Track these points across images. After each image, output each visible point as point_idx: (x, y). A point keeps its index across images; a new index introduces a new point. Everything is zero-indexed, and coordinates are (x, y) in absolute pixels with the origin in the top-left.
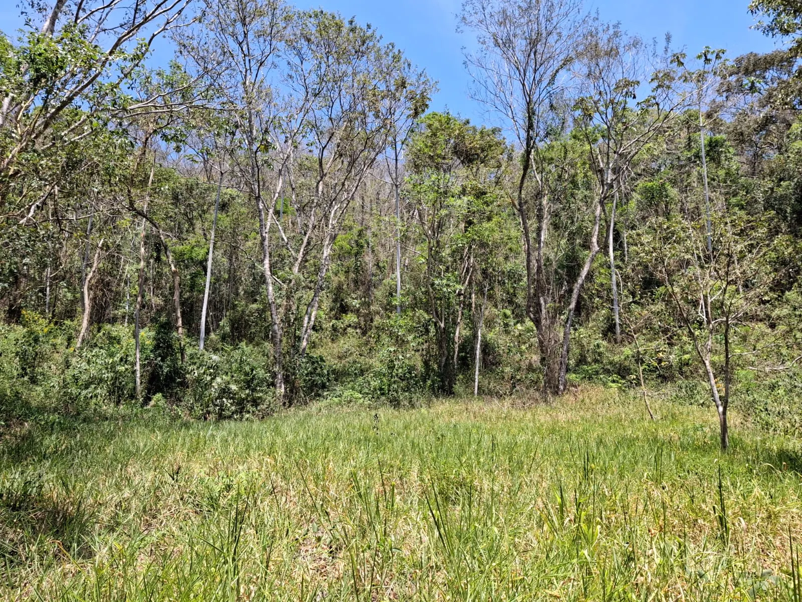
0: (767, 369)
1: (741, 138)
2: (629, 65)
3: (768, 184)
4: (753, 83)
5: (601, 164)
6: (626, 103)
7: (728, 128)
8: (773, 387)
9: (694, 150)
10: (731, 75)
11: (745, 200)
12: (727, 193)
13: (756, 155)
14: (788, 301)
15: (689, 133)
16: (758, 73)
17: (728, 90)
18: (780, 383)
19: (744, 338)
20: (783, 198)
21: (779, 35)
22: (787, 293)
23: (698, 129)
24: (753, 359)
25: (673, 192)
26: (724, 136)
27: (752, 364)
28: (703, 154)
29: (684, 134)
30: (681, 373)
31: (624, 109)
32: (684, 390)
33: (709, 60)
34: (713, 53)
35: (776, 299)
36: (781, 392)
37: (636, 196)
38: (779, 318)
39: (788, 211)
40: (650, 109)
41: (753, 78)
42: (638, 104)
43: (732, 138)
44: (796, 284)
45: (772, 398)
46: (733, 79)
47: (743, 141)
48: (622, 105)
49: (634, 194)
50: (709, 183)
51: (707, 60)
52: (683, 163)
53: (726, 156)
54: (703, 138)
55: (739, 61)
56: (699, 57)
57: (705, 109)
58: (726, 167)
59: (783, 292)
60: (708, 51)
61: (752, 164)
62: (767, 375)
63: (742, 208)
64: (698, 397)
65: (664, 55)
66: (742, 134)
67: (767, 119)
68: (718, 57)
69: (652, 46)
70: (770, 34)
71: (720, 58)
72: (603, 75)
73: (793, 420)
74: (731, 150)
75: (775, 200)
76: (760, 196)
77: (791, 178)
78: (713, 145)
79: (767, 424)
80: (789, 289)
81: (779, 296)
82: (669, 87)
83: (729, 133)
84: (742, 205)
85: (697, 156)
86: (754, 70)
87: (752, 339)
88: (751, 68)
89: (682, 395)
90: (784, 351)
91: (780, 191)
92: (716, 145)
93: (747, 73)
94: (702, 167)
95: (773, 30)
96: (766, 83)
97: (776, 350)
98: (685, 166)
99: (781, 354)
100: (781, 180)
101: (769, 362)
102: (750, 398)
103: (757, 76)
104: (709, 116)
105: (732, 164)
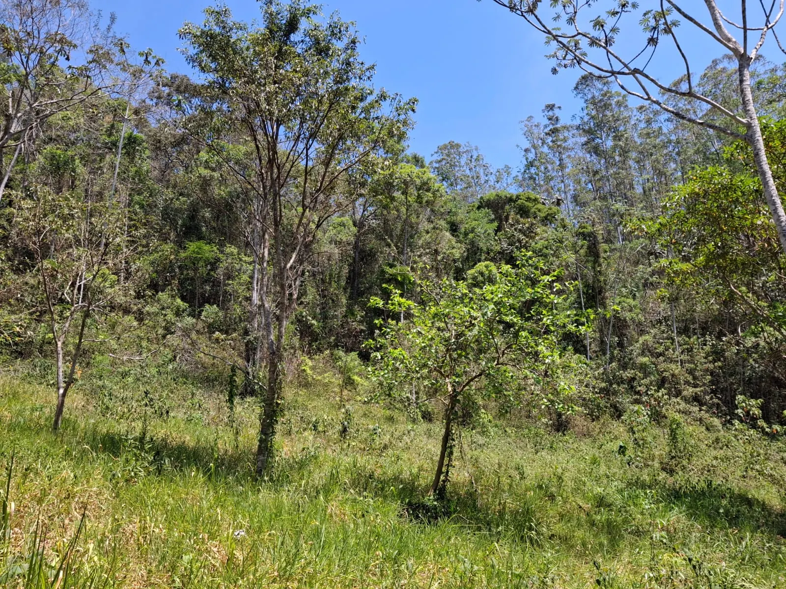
0: (125, 358)
1: (158, 146)
2: (68, 22)
3: (169, 194)
4: (180, 101)
5: (11, 109)
6: (57, 59)
7: (150, 131)
8: (124, 375)
9: (113, 138)
10: (164, 86)
11: (147, 201)
12: (133, 190)
13: (167, 165)
14: (159, 300)
15: (114, 120)
16: (187, 95)
17: (159, 98)
18: (131, 372)
19: (113, 327)
20: (178, 211)
21: (197, 68)
22: (160, 293)
23: (123, 120)
24: (116, 347)
25: (81, 169)
26: (144, 138)
27: (114, 351)
28: (121, 144)
29: (109, 118)
30: (41, 352)
31: (53, 64)
32: (38, 369)
33: (149, 62)
34: (154, 57)
35: (150, 296)
36: (130, 380)
37: (40, 158)
38: (148, 314)
39: (180, 223)
40: (81, 78)
41: (180, 97)
42: (70, 67)
43: (151, 142)
44: (169, 287)
45: (121, 384)
46: (166, 90)
47: (159, 148)
48: (52, 60)
49: (38, 156)
50: (119, 174)
51: (147, 61)
52: (99, 145)
53: (141, 156)
54: (125, 130)
55: (174, 78)
56: (141, 54)
57: (134, 104)
58: (138, 165)
59: (157, 292)
60: (151, 54)
61: (163, 172)
62: (123, 363)
63: (142, 207)
64: (50, 377)
65: (106, 33)
66: (159, 141)
67: (183, 139)
68: (157, 63)
69: (97, 17)
70: (191, 64)
71: (159, 65)
72: (34, 15)
73: (130, 406)
74: (147, 152)
75: (172, 210)
76: (161, 203)
77: (188, 196)
78: (131, 141)
79: (107, 408)
80: (163, 291)
81: (153, 294)
82: (105, 67)
83: (149, 136)
84: (143, 205)
85: (114, 144)
86: (184, 92)
87: (119, 329)
88: (182, 88)
89: (35, 373)
90: (144, 344)
91: (177, 204)
92: (135, 142)
93: (178, 91)
94: (115, 156)
95: (194, 61)
96: (191, 108)
97: (138, 342)
98: (99, 148)
99: (141, 346)
100: (181, 194)
101: (128, 352)
102: (100, 383)
103: (186, 98)
104: (136, 112)
105: (144, 164)
